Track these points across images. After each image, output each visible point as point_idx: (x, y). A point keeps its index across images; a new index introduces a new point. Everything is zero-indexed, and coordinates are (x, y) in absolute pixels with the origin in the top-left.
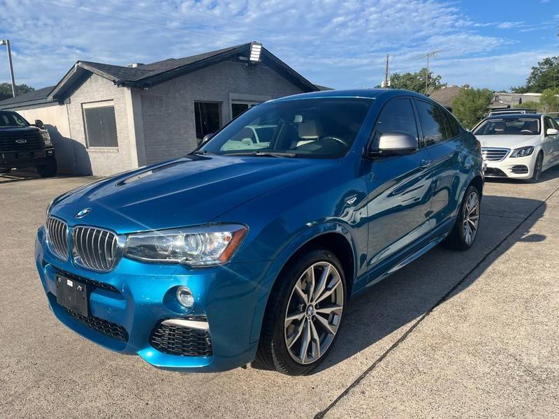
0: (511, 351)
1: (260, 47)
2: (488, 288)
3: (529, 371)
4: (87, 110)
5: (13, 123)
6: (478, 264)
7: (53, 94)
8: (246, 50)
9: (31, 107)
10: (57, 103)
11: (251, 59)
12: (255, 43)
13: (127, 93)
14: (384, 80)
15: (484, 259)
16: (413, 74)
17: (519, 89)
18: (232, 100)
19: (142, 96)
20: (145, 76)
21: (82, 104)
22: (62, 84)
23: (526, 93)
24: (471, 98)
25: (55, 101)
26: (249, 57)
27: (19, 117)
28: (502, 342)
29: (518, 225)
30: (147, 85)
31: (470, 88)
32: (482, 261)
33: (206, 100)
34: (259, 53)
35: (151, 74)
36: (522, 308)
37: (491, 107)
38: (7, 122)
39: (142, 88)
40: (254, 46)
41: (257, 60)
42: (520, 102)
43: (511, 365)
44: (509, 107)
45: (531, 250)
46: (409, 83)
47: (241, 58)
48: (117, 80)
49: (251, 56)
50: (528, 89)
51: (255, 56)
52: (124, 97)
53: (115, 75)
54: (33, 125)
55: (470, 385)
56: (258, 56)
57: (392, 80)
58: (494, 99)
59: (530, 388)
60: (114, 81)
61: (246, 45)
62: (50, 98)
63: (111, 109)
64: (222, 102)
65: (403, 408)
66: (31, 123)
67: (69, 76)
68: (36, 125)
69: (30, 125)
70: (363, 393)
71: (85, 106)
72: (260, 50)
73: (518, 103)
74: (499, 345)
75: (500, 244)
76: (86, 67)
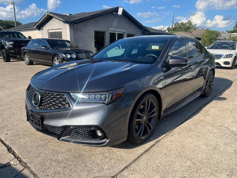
0: (226, 126)
1: (122, 8)
2: (217, 106)
3: (232, 132)
4: (50, 33)
5: (19, 37)
6: (213, 98)
7: (36, 25)
8: (116, 10)
9: (26, 31)
10: (38, 29)
11: (118, 14)
12: (120, 7)
13: (68, 26)
14: (172, 25)
15: (215, 96)
16: (184, 23)
17: (230, 31)
18: (110, 31)
19: (73, 28)
20: (75, 19)
21: (48, 30)
22: (40, 21)
23: (233, 33)
24: (210, 34)
25: (37, 29)
26: (117, 13)
27: (22, 34)
28: (222, 123)
29: (228, 85)
30: (76, 23)
31: (209, 30)
32: (214, 97)
33: (99, 30)
34: (122, 11)
35: (77, 19)
36: (230, 113)
37: (218, 38)
38: (16, 37)
39: (74, 24)
40: (120, 8)
41: (121, 14)
42: (230, 37)
43: (226, 130)
44: (225, 39)
45: (233, 94)
46: (182, 26)
47: (114, 13)
48: (64, 20)
49: (118, 12)
50: (234, 32)
51: (120, 12)
52: (66, 28)
53: (63, 18)
54: (27, 38)
55: (211, 135)
56: (121, 13)
57: (175, 25)
58: (219, 35)
59: (233, 137)
60: (63, 21)
61: (116, 8)
62: (35, 27)
63: (61, 33)
64: (105, 32)
65: (187, 140)
66: (27, 37)
67: (43, 18)
68: (29, 38)
69: (26, 38)
70: (172, 136)
71: (49, 31)
72: (122, 10)
73: (229, 37)
74: (221, 124)
75: (221, 92)
76: (51, 15)
